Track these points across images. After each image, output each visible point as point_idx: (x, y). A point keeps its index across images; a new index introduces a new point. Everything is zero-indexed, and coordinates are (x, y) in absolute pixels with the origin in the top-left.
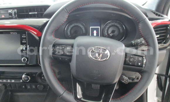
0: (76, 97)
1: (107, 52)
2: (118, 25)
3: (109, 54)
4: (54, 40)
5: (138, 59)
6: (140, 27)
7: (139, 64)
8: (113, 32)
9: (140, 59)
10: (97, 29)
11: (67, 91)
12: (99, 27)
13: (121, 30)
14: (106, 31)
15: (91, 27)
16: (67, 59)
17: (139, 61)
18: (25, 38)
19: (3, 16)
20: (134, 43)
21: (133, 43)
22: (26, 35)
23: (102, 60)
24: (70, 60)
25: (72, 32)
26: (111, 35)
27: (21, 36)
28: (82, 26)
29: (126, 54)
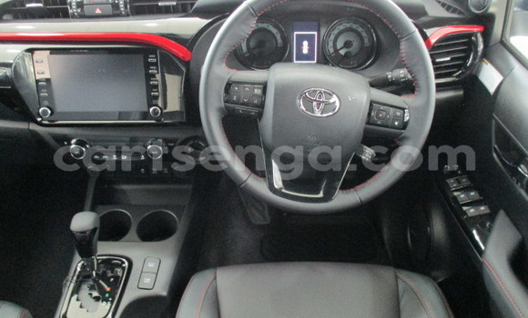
0: (271, 187)
1: (334, 99)
2: (360, 29)
3: (338, 104)
4: (228, 73)
5: (395, 113)
6: (402, 47)
7: (396, 123)
8: (347, 45)
9: (398, 114)
10: (310, 38)
11: (253, 175)
12: (316, 33)
13: (366, 41)
14: (331, 44)
15: (296, 33)
16: (253, 111)
17: (396, 118)
18: (155, 64)
19: (98, 11)
20: (392, 78)
21: (389, 76)
22: (156, 58)
23: (325, 115)
24: (260, 115)
25: (252, 44)
26: (342, 52)
27: (146, 58)
28: (274, 31)
29: (372, 103)
